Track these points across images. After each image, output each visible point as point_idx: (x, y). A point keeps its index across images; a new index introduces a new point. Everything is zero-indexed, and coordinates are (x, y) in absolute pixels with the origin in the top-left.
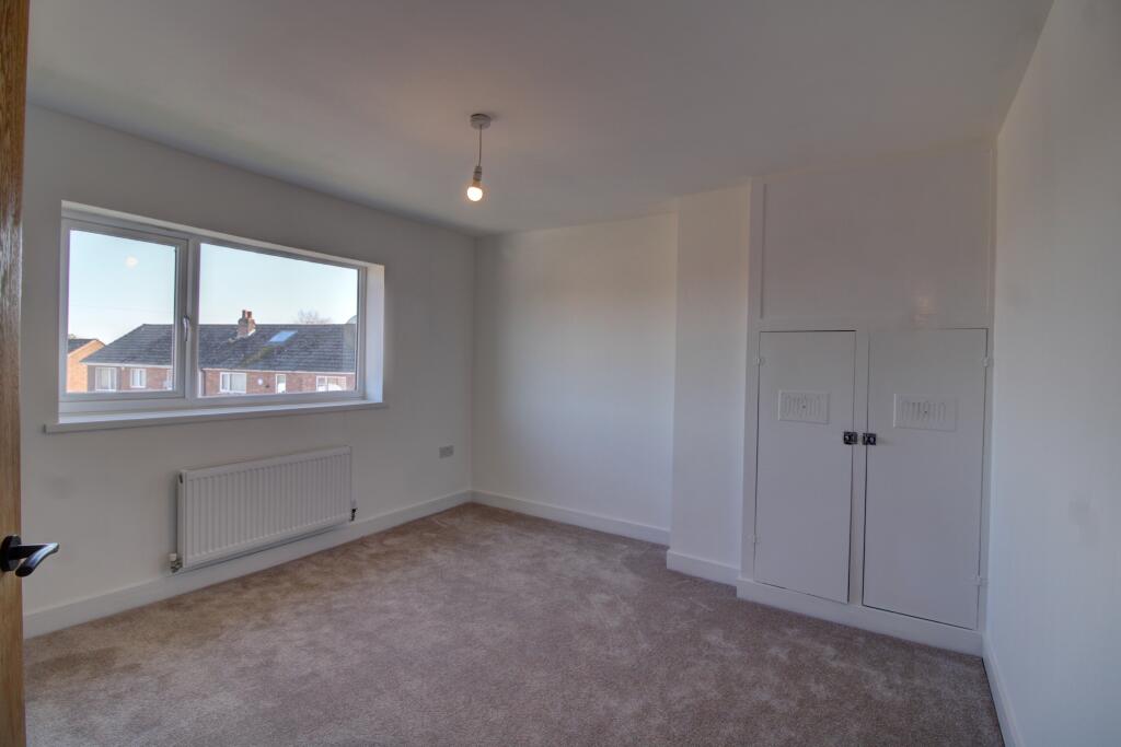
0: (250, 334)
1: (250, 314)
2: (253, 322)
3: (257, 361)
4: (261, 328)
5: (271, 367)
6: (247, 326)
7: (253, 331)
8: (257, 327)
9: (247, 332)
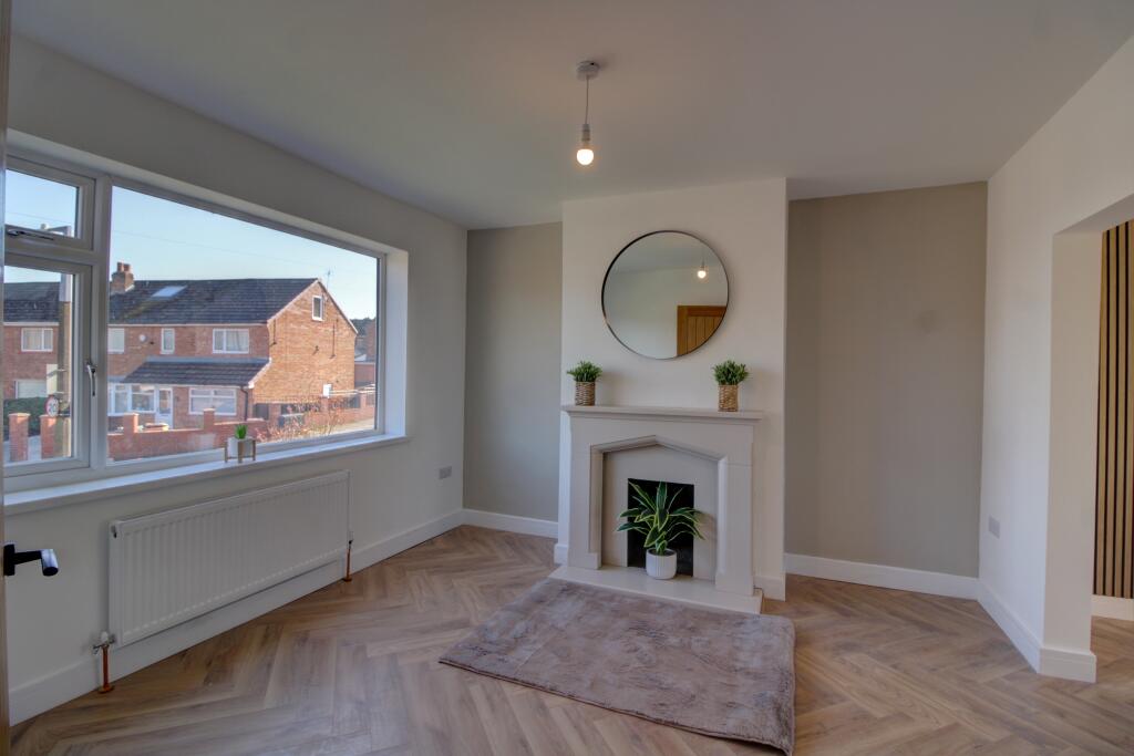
0: (127, 290)
1: (127, 267)
2: (131, 276)
3: (138, 315)
4: (141, 285)
5: (156, 320)
6: (124, 281)
7: (130, 287)
8: (136, 283)
9: (124, 288)
